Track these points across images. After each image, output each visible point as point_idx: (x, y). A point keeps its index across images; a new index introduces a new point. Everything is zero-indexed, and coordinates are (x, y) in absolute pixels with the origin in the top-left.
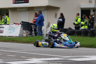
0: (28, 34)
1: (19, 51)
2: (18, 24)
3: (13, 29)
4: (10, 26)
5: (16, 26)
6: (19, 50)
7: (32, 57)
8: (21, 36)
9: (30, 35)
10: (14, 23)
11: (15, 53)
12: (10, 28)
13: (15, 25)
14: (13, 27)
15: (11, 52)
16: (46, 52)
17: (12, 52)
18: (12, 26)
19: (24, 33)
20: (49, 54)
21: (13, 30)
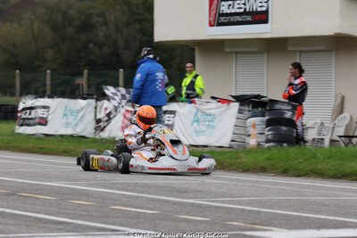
0: (262, 138)
1: (223, 202)
2: (229, 102)
3: (210, 118)
4: (198, 110)
5: (221, 107)
6: (224, 197)
7: (269, 225)
8: (239, 146)
9: (272, 144)
10: (213, 98)
11: (210, 207)
12: (199, 114)
13: (214, 104)
14: (208, 112)
15: (192, 205)
16: (325, 205)
17: (199, 206)
18: (205, 107)
19: (249, 135)
20: (335, 215)
21: (207, 123)
